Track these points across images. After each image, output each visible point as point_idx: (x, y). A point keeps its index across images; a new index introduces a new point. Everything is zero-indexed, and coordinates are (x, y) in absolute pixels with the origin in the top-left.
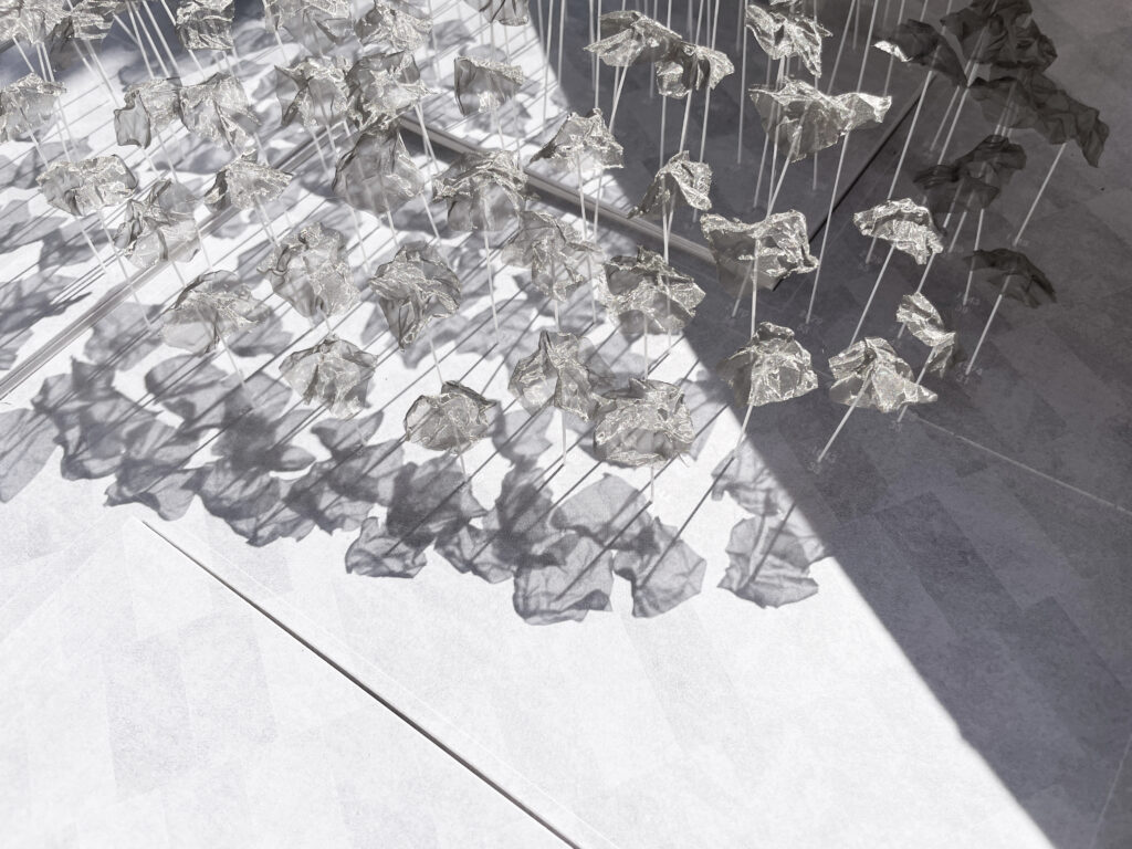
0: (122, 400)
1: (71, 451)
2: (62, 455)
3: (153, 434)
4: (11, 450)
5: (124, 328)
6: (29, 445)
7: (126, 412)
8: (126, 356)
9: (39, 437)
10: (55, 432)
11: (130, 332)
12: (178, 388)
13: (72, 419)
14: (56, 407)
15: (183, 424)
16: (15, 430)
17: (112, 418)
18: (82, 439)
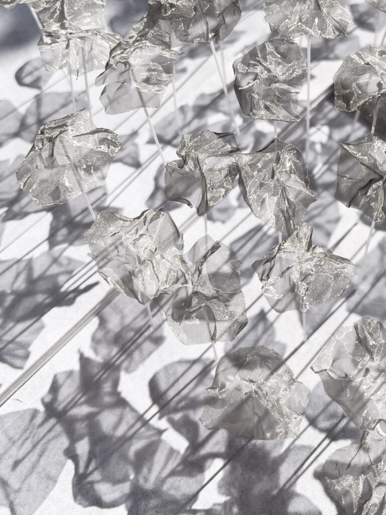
0: (128, 409)
1: (81, 470)
2: (73, 472)
3: (160, 457)
4: (23, 459)
5: (128, 320)
6: (40, 456)
7: (133, 426)
8: (130, 355)
9: (51, 446)
10: (64, 442)
11: (133, 325)
12: (180, 401)
13: (81, 427)
14: (65, 411)
15: (188, 448)
16: (27, 434)
17: (120, 432)
18: (91, 456)
